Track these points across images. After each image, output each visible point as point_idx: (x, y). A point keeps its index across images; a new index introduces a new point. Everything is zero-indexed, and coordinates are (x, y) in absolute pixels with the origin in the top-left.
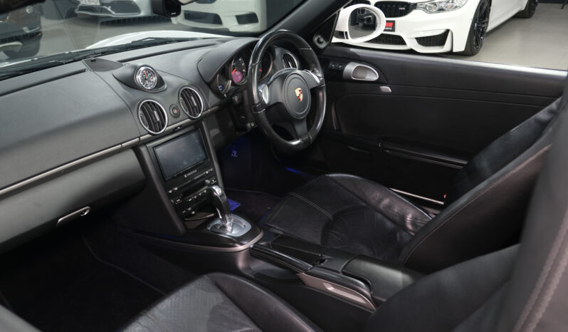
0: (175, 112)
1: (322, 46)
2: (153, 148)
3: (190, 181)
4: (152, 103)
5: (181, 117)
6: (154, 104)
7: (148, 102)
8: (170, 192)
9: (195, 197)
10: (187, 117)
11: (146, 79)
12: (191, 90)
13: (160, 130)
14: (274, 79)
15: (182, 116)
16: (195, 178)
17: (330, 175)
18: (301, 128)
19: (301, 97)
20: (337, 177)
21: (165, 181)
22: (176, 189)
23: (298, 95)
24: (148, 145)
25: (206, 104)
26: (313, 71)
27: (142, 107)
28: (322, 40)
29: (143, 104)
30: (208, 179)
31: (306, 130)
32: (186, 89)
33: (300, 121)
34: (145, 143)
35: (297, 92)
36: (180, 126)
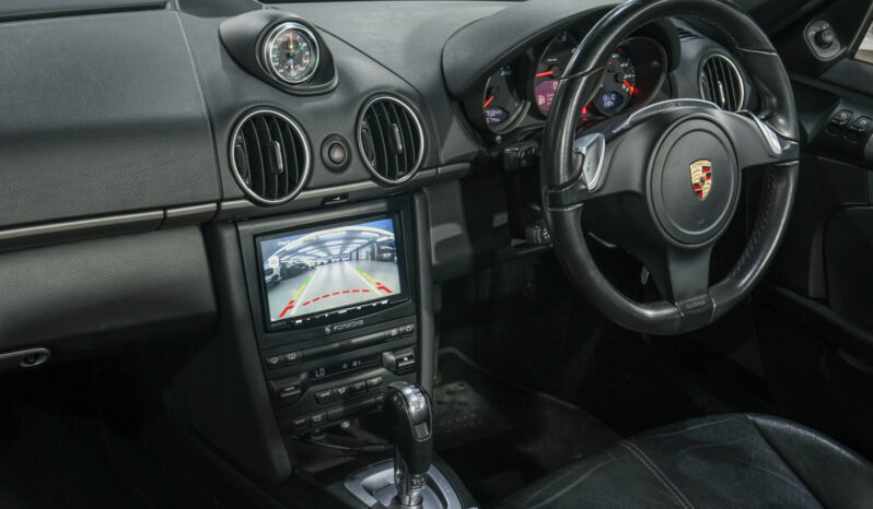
0: (337, 155)
1: (826, 55)
2: (255, 237)
3: (336, 345)
4: (280, 120)
5: (350, 172)
6: (283, 123)
7: (269, 117)
8: (274, 360)
9: (342, 391)
10: (367, 175)
11: (288, 56)
12: (399, 108)
13: (282, 194)
14: (634, 124)
15: (355, 168)
16: (354, 341)
17: (761, 421)
18: (688, 276)
19: (706, 188)
20: (778, 431)
21: (267, 330)
22: (292, 356)
23: (695, 180)
24: (241, 228)
25: (433, 149)
26: (769, 120)
27: (247, 123)
28: (829, 38)
29: (254, 118)
30: (394, 351)
31: (705, 282)
32: (387, 103)
33: (688, 255)
34: (236, 218)
35: (697, 172)
36: (344, 195)
